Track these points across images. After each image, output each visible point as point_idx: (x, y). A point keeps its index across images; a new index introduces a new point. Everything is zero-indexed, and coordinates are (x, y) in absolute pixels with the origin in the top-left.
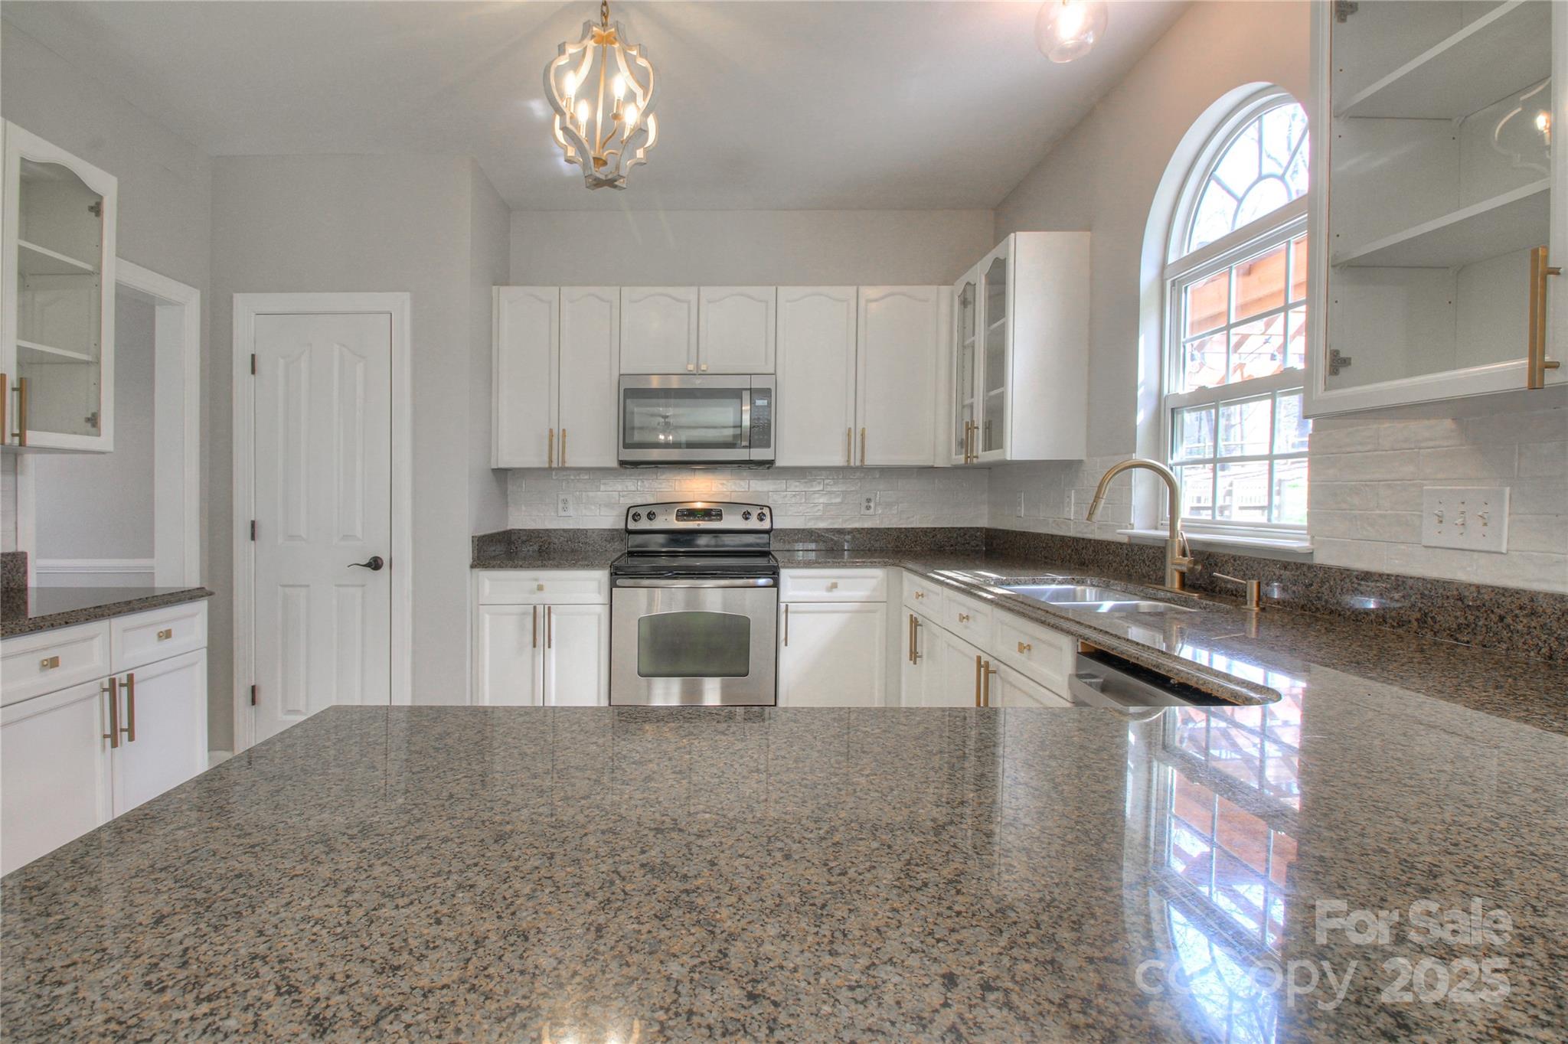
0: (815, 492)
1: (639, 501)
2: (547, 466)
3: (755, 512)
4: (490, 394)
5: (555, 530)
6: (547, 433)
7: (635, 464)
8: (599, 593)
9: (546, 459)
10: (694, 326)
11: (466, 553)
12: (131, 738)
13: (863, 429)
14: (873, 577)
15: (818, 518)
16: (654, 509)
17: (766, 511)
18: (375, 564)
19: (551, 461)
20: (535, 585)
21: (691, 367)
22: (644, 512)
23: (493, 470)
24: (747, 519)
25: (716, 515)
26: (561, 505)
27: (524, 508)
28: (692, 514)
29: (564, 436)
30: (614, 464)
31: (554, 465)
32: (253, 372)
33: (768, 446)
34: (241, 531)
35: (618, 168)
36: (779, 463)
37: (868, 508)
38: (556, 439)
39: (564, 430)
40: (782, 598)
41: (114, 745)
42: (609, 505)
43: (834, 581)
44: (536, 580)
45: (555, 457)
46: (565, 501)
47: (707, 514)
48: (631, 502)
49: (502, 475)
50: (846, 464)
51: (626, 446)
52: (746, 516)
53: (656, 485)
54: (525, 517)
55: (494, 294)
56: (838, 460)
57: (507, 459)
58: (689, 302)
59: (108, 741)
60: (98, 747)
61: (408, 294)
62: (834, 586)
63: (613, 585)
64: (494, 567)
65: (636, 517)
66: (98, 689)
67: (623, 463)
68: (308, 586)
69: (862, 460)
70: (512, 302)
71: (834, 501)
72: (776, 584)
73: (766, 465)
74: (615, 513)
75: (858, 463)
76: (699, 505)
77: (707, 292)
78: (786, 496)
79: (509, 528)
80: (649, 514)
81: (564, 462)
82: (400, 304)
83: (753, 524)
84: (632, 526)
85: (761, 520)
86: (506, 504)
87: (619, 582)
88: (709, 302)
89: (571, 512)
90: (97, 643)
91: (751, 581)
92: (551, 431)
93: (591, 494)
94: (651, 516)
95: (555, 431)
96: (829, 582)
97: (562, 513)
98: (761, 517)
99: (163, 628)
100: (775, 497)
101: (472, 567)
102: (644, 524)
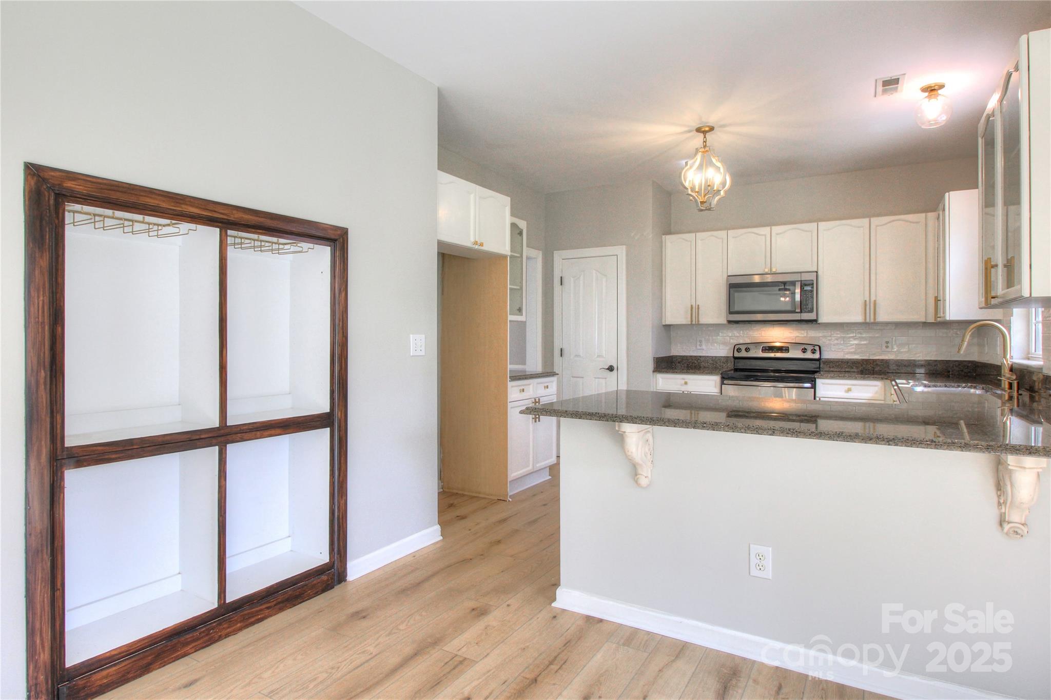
0: (850, 337)
1: (741, 342)
2: (690, 323)
3: (809, 348)
4: (662, 289)
5: (695, 356)
6: (690, 307)
7: (737, 322)
8: (716, 387)
9: (689, 319)
10: (768, 249)
11: (651, 365)
12: (539, 421)
13: (875, 301)
14: (875, 386)
15: (851, 353)
16: (749, 346)
17: (817, 348)
18: (611, 369)
19: (692, 321)
20: (683, 382)
21: (767, 270)
22: (743, 348)
23: (664, 325)
24: (804, 352)
25: (786, 350)
26: (698, 343)
27: (679, 345)
28: (772, 349)
29: (698, 308)
30: (725, 322)
31: (694, 323)
32: (561, 284)
33: (811, 311)
34: (557, 353)
35: (710, 205)
36: (820, 321)
37: (887, 347)
38: (695, 310)
39: (698, 305)
40: (817, 395)
41: (536, 422)
42: (724, 343)
43: (849, 387)
44: (683, 379)
45: (694, 319)
46: (701, 341)
47: (780, 349)
48: (736, 342)
49: (668, 327)
50: (863, 321)
51: (731, 313)
52: (804, 351)
53: (751, 333)
54: (678, 350)
55: (664, 240)
56: (859, 318)
57: (670, 319)
58: (765, 235)
59: (534, 420)
60: (531, 422)
61: (624, 246)
62: (849, 390)
63: (722, 383)
64: (663, 372)
65: (739, 350)
66: (531, 402)
67: (730, 322)
68: (582, 378)
69: (875, 319)
70: (672, 243)
71: (863, 343)
72: (814, 387)
73: (814, 321)
74: (727, 348)
75: (872, 320)
76: (778, 344)
77: (776, 229)
78: (831, 340)
79: (672, 355)
80: (746, 348)
81: (698, 321)
82: (621, 251)
83: (809, 355)
84: (737, 355)
85: (813, 353)
86: (670, 343)
87: (725, 382)
88: (777, 234)
89: (704, 347)
90: (531, 386)
91: (801, 385)
92: (692, 306)
93: (714, 337)
94: (747, 350)
95: (694, 306)
96: (846, 387)
97: (699, 347)
98: (813, 352)
99: (546, 385)
100: (824, 340)
101: (654, 372)
102: (744, 354)
